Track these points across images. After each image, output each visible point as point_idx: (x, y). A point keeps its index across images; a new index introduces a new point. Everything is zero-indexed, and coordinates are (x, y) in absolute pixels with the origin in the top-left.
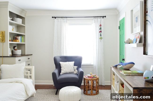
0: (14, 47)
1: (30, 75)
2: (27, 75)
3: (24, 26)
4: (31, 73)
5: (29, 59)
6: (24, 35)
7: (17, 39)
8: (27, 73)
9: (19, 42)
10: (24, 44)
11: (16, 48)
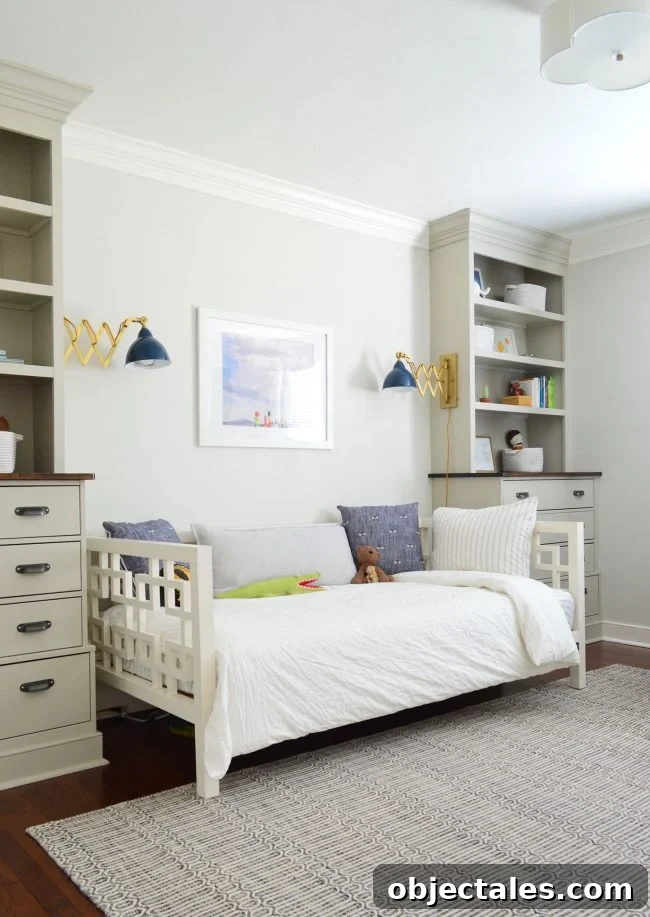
0: (510, 435)
1: (564, 568)
2: (546, 567)
3: (560, 324)
4: (564, 561)
5: (579, 494)
6: (560, 371)
7: (522, 393)
8: (547, 558)
9: (529, 405)
10: (560, 419)
11: (517, 439)
